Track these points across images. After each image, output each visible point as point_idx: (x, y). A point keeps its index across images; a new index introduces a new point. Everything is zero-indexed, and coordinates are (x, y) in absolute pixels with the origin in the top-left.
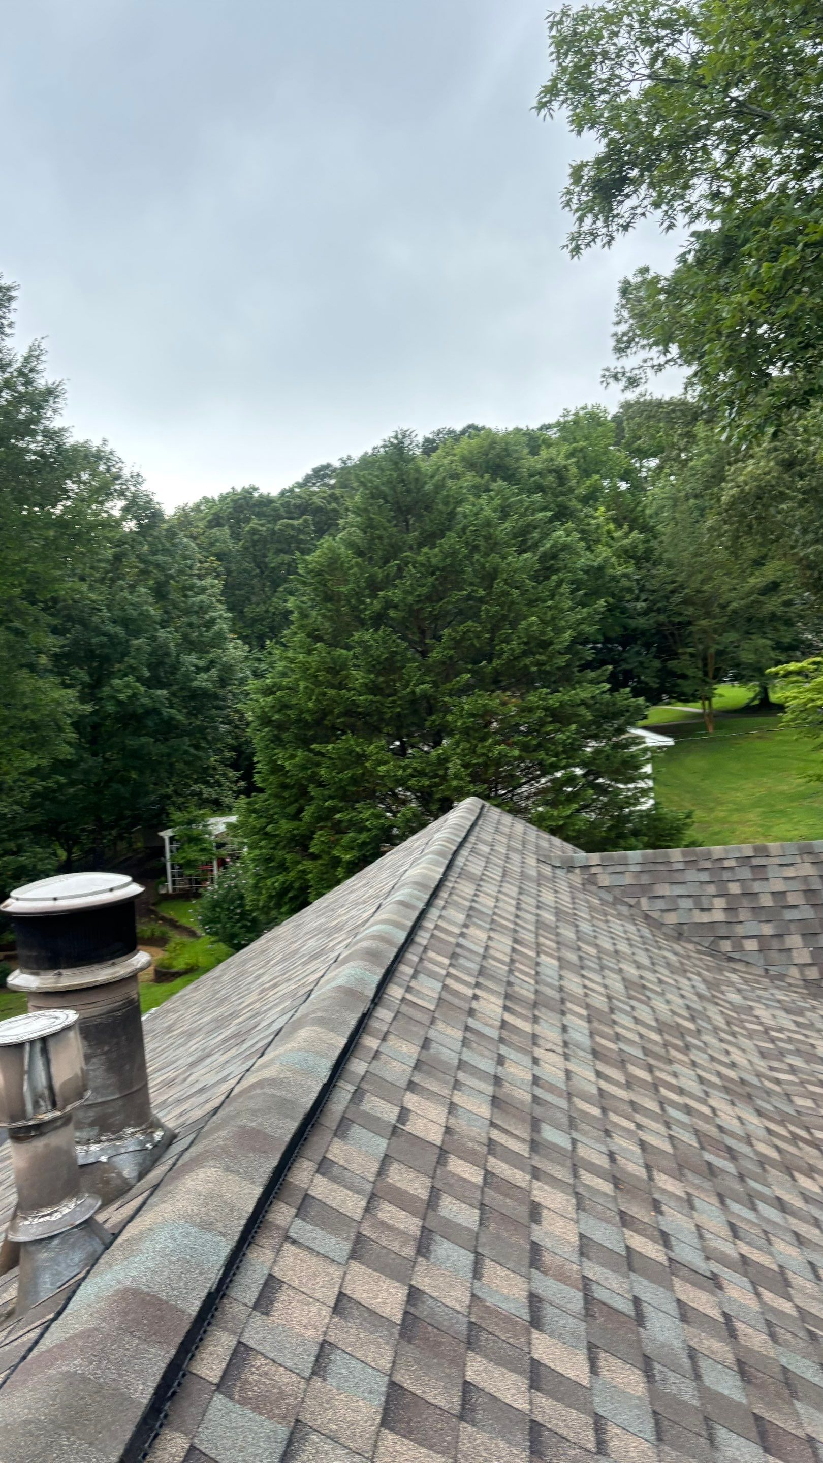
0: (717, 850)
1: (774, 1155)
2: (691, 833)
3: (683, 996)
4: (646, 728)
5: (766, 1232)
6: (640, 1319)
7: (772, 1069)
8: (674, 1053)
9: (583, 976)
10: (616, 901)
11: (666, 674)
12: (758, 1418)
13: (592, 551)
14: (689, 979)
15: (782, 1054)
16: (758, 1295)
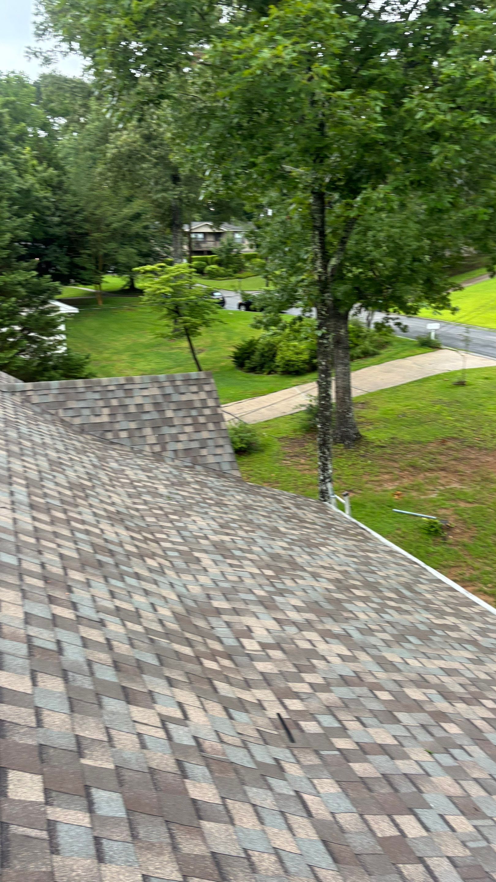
0: (105, 380)
1: (134, 550)
2: (90, 368)
3: (84, 467)
4: (60, 300)
5: (129, 592)
6: (60, 651)
7: (135, 503)
8: (80, 501)
9: (23, 460)
10: (44, 412)
11: (73, 266)
12: (124, 688)
13: (22, 177)
14: (88, 456)
15: (140, 494)
16: (124, 625)
